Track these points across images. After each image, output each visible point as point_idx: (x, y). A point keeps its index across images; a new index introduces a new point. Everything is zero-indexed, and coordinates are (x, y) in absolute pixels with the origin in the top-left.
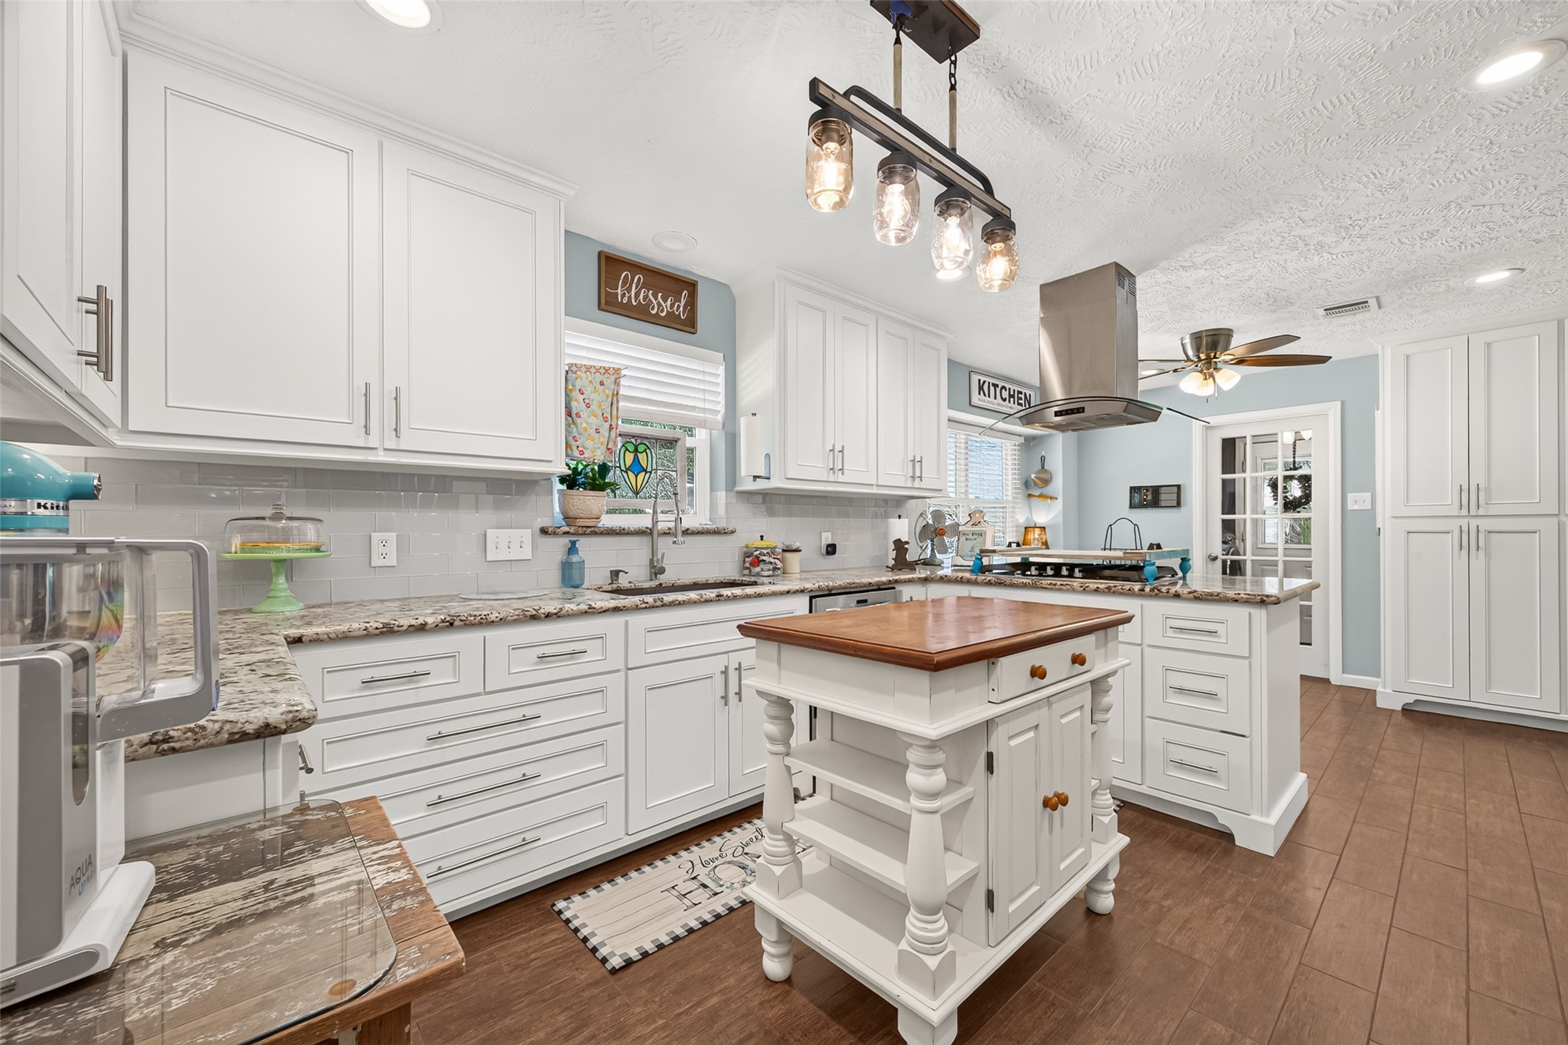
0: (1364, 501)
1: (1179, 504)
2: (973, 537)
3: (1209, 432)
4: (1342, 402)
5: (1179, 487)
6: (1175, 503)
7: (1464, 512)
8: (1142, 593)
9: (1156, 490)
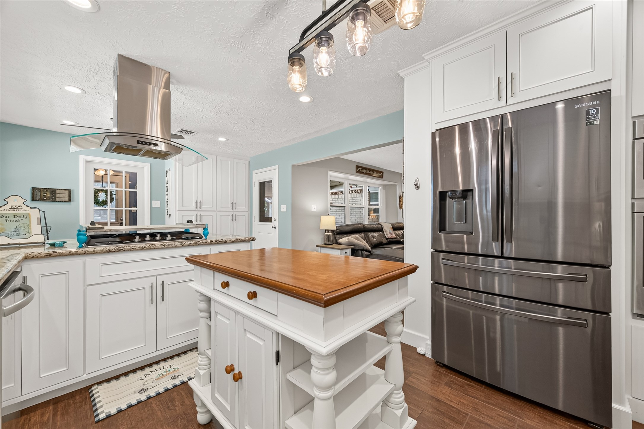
0: (158, 204)
1: (70, 200)
2: (15, 219)
3: (87, 164)
4: (151, 164)
5: (70, 191)
6: (67, 200)
7: (197, 210)
8: (212, 243)
9: (54, 191)
